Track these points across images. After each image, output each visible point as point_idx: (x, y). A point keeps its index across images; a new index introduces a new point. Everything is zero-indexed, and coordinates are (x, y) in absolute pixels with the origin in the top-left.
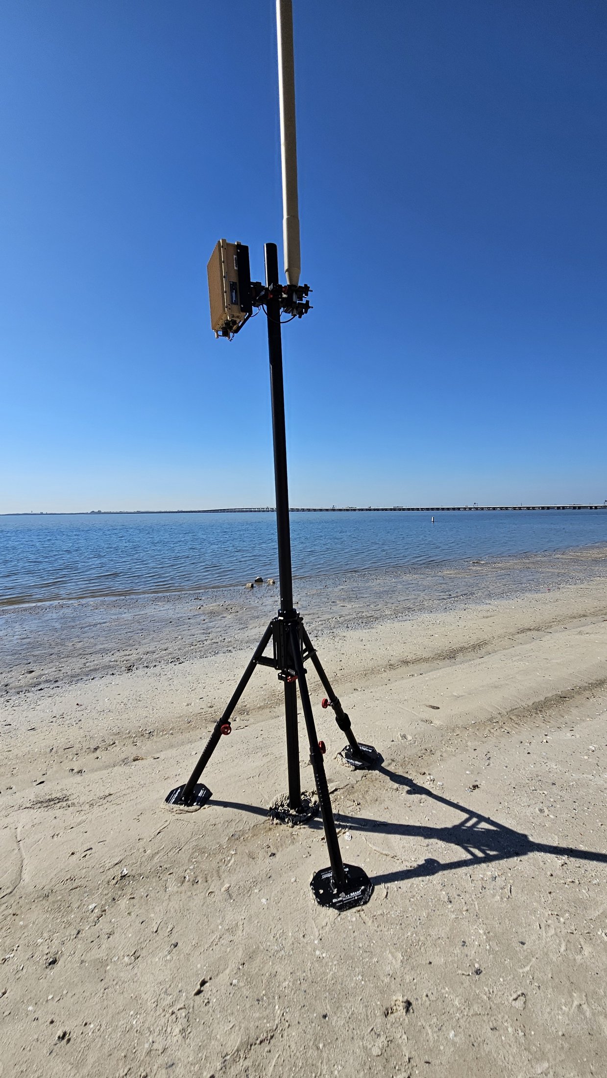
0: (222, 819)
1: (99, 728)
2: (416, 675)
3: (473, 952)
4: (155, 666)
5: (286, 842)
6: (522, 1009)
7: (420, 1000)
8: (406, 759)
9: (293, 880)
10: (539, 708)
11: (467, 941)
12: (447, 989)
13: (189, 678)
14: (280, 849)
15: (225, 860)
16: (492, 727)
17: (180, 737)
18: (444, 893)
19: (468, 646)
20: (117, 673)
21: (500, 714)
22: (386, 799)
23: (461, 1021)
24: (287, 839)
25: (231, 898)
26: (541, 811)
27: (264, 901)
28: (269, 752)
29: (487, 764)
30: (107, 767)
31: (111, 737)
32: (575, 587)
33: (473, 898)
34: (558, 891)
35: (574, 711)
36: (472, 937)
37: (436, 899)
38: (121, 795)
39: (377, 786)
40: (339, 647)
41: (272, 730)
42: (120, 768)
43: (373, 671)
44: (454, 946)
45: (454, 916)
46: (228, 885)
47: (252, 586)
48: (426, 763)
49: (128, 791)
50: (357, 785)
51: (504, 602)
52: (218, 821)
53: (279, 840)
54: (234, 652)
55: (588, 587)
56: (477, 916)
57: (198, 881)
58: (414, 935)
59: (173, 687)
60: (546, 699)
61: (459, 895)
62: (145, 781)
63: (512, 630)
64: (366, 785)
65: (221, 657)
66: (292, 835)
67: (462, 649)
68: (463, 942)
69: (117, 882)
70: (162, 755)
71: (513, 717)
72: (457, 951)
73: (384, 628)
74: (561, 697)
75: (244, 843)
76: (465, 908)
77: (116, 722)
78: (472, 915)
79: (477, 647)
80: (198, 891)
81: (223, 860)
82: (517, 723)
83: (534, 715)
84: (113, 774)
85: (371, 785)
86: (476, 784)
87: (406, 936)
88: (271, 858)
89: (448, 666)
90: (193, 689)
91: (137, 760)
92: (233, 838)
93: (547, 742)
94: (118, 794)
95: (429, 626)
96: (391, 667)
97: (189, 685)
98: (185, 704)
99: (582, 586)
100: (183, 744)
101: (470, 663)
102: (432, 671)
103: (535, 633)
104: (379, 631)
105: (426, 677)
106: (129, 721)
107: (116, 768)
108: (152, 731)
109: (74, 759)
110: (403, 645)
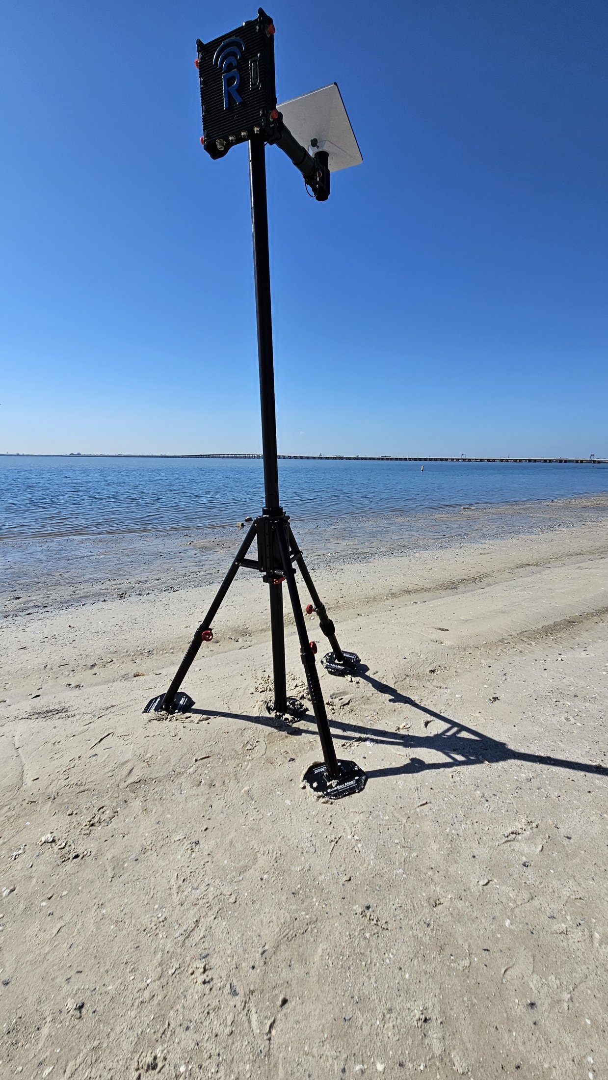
1: (95, 647)
2: (419, 603)
4: (148, 594)
5: (304, 749)
10: (550, 631)
13: (185, 604)
14: (299, 755)
16: (503, 647)
17: (181, 656)
18: (479, 793)
19: (468, 578)
20: (109, 600)
21: (510, 635)
23: (516, 910)
26: (567, 719)
29: (504, 679)
30: (106, 682)
31: (109, 656)
32: (568, 529)
33: (510, 797)
35: (585, 634)
37: (471, 799)
38: (124, 706)
40: (338, 578)
42: (120, 683)
43: (375, 599)
49: (131, 703)
51: (499, 542)
55: (580, 529)
56: (516, 813)
58: (453, 832)
59: (169, 612)
60: (556, 623)
61: (494, 795)
63: (511, 565)
67: (462, 581)
70: (164, 671)
71: (524, 639)
73: (382, 563)
74: (570, 622)
76: (503, 807)
77: (112, 642)
79: (478, 579)
80: (216, 794)
81: (240, 765)
82: (529, 644)
83: (545, 637)
84: (113, 688)
86: (496, 696)
88: (289, 764)
89: (451, 596)
90: (191, 613)
91: (138, 676)
93: (562, 660)
94: (121, 706)
95: (427, 561)
96: (393, 595)
97: (186, 609)
98: (184, 627)
99: (574, 529)
101: (473, 592)
102: (434, 599)
103: (534, 568)
104: (376, 565)
105: (430, 604)
106: (126, 641)
107: (116, 683)
108: (151, 650)
109: (71, 675)
110: (402, 577)
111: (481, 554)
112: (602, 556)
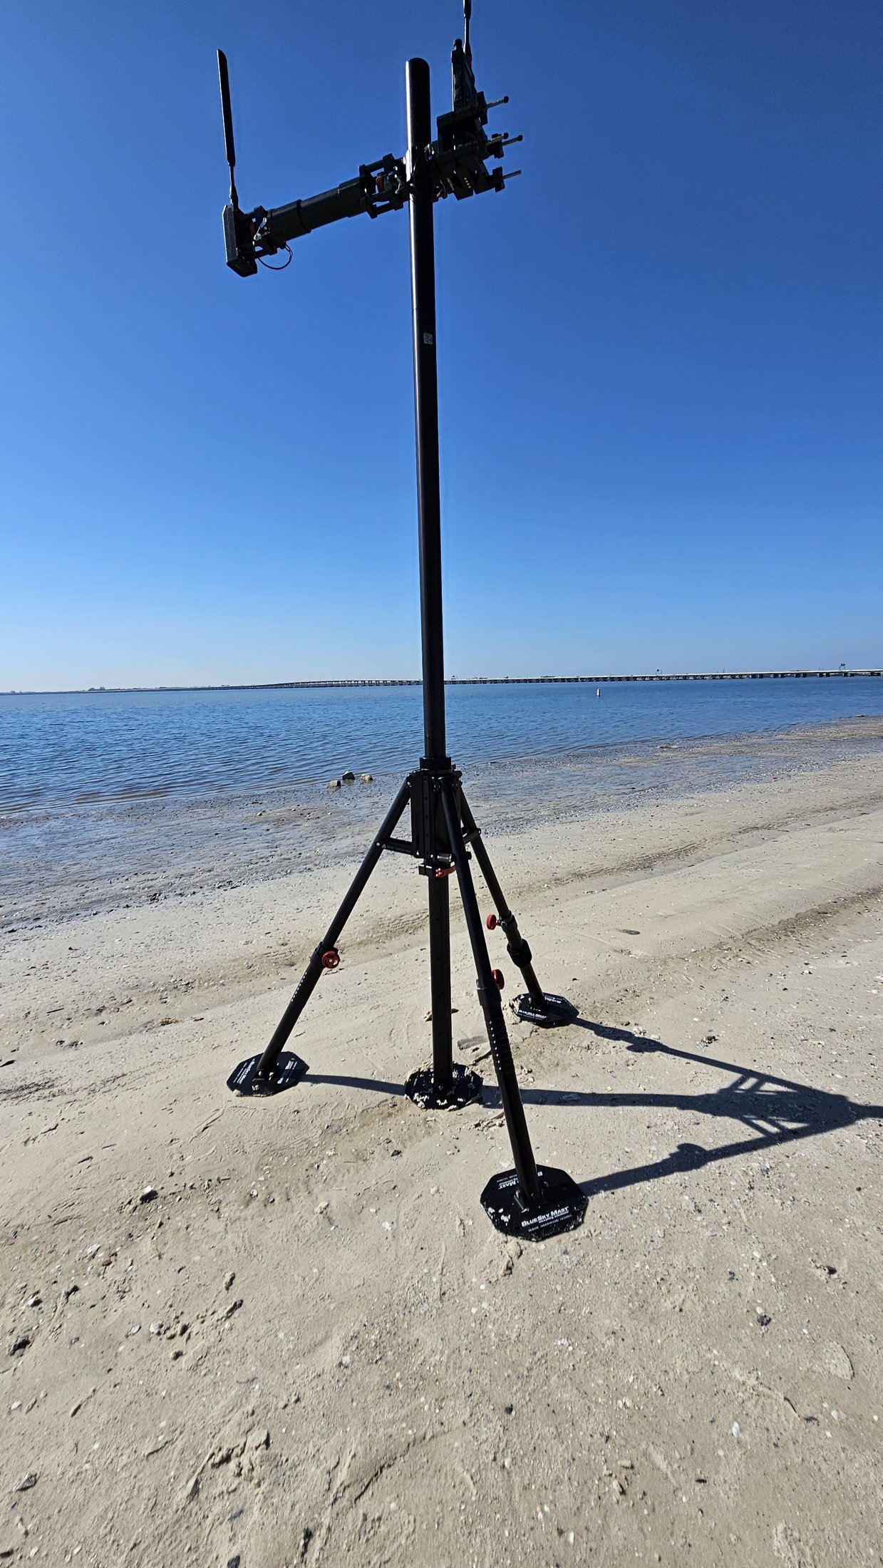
0: (310, 1104)
1: (105, 980)
2: (596, 891)
3: (751, 1289)
4: (194, 893)
5: (418, 1132)
6: (849, 1378)
7: (671, 1374)
8: (597, 1004)
9: (433, 1190)
10: (790, 928)
11: (736, 1271)
12: (715, 1352)
13: (248, 906)
14: (409, 1144)
15: (318, 1166)
16: (722, 955)
17: (237, 988)
18: (687, 1198)
19: (669, 851)
20: (134, 905)
21: (731, 937)
22: (573, 1063)
23: (749, 1404)
24: (418, 1129)
25: (331, 1224)
27: (387, 1225)
28: (380, 1003)
29: (723, 1006)
30: (118, 1036)
31: (126, 993)
32: (812, 773)
33: (736, 1203)
34: (871, 1186)
35: (842, 930)
36: (745, 1265)
37: (675, 1209)
38: (141, 1075)
39: (556, 1044)
41: (382, 972)
42: (140, 1036)
43: (530, 888)
44: (717, 1281)
45: (708, 1233)
46: (323, 1204)
47: (339, 784)
48: (628, 1009)
49: (152, 1069)
50: (524, 1044)
51: (713, 795)
52: (302, 1106)
53: (405, 1130)
54: (316, 871)
55: (831, 773)
56: (746, 1230)
57: (274, 1200)
58: (647, 1267)
59: (222, 920)
60: (799, 916)
61: (711, 1200)
62: (180, 1054)
63: (731, 830)
64: (538, 1043)
65: (295, 878)
66: (426, 1121)
67: (660, 856)
68: (730, 1273)
69: (136, 1207)
70: (208, 1015)
71: (753, 942)
72: (723, 1288)
73: (541, 833)
74: (819, 913)
75: (347, 1138)
76: (725, 1220)
77: (133, 970)
78: (738, 1229)
79: (683, 852)
80: (274, 1216)
81: (316, 1166)
82: (759, 950)
83: (783, 938)
84: (128, 1045)
85: (546, 1043)
86: (712, 1034)
87: (633, 1269)
88: (395, 1157)
89: (643, 879)
90: (255, 920)
91: (168, 1023)
92: (330, 1131)
93: (810, 973)
94: (136, 1074)
95: (608, 828)
96: (558, 882)
97: (248, 915)
98: (243, 942)
99: (821, 772)
100: (241, 997)
101: (675, 873)
102: (619, 885)
103: (764, 833)
104: (533, 836)
105: (613, 893)
106: (154, 968)
107: (133, 1036)
108: (191, 981)
109: (64, 1027)
110: (571, 853)
111: (687, 815)
112: (864, 810)
